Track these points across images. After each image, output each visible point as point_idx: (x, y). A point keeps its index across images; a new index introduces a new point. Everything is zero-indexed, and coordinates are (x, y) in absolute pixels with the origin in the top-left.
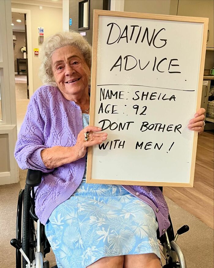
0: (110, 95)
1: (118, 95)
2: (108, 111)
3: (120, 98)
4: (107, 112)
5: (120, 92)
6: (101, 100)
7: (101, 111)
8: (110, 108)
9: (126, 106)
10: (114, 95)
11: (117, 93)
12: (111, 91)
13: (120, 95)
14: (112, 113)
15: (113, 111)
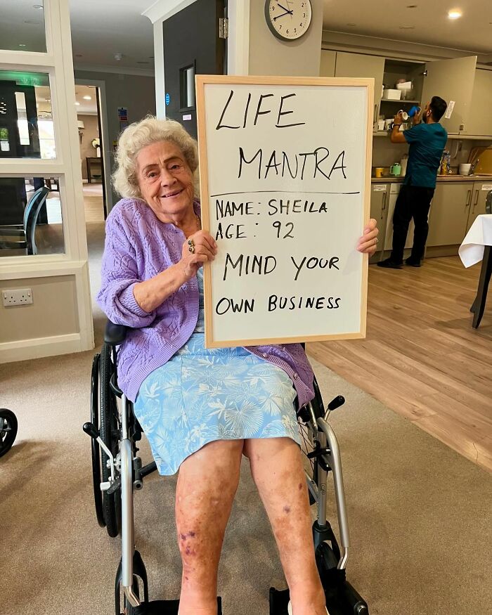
0: (231, 210)
1: (244, 208)
2: (231, 235)
3: (247, 213)
4: (229, 236)
5: (247, 204)
6: (218, 219)
7: (219, 236)
8: (233, 231)
9: (257, 224)
10: (238, 210)
11: (242, 205)
12: (233, 203)
13: (247, 208)
14: (238, 237)
15: (238, 235)
